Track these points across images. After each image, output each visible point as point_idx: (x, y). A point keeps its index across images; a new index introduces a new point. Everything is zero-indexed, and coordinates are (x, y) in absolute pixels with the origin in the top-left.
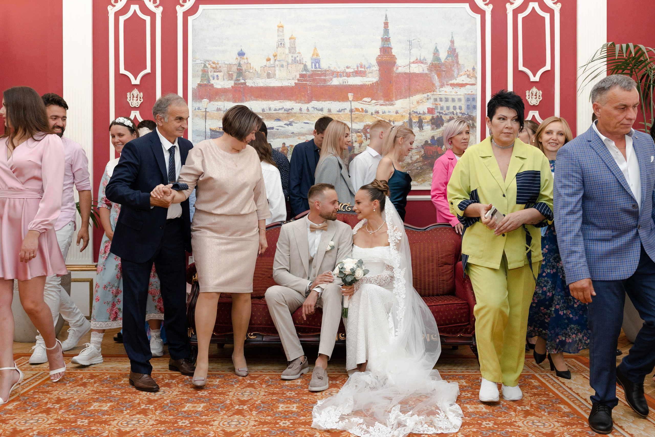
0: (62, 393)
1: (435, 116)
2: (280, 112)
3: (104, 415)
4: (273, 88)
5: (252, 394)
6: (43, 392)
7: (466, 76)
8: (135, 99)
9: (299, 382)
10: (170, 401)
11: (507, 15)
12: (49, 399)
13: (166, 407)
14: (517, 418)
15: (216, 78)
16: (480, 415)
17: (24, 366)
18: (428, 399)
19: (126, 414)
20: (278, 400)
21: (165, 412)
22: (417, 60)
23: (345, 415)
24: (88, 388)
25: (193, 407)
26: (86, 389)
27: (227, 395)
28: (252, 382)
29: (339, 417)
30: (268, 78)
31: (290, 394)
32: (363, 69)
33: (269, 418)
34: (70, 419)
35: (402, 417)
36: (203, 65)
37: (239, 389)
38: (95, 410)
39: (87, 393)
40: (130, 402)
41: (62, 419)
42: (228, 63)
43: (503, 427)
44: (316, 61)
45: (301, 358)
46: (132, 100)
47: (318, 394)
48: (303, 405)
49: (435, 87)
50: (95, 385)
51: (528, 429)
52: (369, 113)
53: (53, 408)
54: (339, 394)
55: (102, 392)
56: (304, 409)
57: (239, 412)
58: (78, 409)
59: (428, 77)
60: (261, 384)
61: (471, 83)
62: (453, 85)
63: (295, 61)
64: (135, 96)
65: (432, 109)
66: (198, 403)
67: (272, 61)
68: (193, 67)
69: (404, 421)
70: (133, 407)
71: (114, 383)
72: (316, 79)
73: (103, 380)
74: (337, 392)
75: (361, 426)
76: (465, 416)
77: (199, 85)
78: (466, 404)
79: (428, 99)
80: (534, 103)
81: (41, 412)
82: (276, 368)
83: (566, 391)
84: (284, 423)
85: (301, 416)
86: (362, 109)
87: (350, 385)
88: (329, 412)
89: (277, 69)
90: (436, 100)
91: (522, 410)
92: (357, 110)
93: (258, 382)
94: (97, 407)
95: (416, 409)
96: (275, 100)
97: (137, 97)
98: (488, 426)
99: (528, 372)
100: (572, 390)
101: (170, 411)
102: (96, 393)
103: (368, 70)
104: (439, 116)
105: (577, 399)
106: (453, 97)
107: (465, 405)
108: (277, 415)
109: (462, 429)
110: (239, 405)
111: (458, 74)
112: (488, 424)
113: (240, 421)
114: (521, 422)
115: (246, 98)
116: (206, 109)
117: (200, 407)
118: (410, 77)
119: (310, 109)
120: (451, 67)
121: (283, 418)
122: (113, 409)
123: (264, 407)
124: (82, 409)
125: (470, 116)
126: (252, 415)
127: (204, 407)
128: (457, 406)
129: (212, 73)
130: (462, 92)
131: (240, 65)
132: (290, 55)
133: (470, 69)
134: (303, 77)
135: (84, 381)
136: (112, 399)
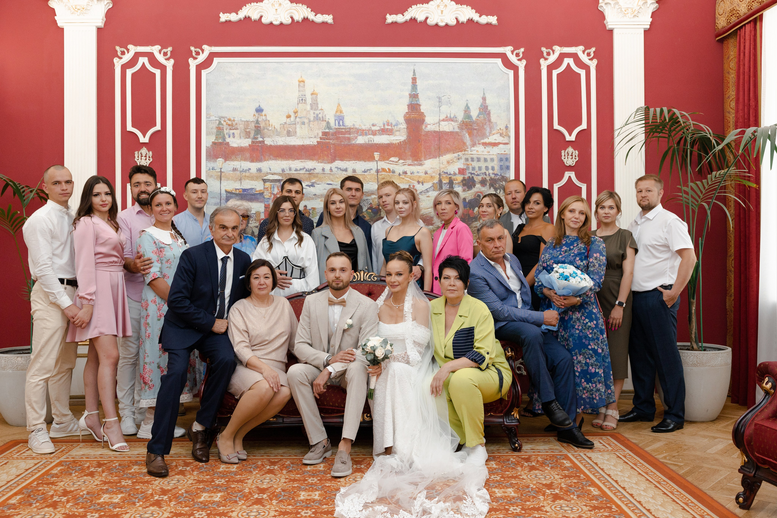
0: (68, 485)
1: (466, 177)
2: (301, 172)
3: (116, 508)
4: (294, 147)
5: (271, 481)
6: (48, 484)
7: (499, 135)
8: (144, 158)
9: (321, 467)
10: (185, 491)
11: (541, 71)
12: (55, 491)
13: (181, 497)
14: (545, 503)
15: (231, 136)
16: (508, 500)
17: (24, 454)
18: (455, 484)
19: (139, 506)
20: (300, 488)
21: (180, 503)
22: (447, 117)
23: (369, 503)
24: (96, 478)
25: (209, 497)
26: (94, 479)
27: (245, 483)
28: (272, 467)
29: (362, 505)
30: (288, 136)
31: (312, 480)
32: (390, 127)
33: (290, 507)
34: (79, 513)
35: (428, 504)
36: (217, 122)
37: (258, 475)
38: (105, 502)
39: (95, 483)
40: (142, 493)
41: (71, 513)
42: (245, 120)
43: (531, 512)
44: (340, 118)
45: (324, 441)
46: (140, 160)
47: (342, 480)
48: (326, 492)
49: (466, 146)
50: (104, 475)
51: (556, 514)
52: (397, 173)
53: (60, 501)
54: (363, 480)
55: (112, 483)
56: (326, 497)
57: (259, 502)
58: (86, 502)
59: (459, 135)
60: (282, 470)
61: (504, 142)
62: (485, 144)
63: (317, 118)
64: (144, 155)
65: (463, 169)
66: (215, 493)
67: (292, 118)
68: (207, 124)
69: (429, 508)
70: (146, 498)
71: (123, 471)
72: (340, 137)
73: (112, 469)
74: (362, 478)
75: (385, 514)
76: (493, 502)
77: (214, 143)
78: (494, 488)
79: (458, 159)
80: (571, 164)
81: (47, 506)
82: (297, 451)
83: (598, 472)
84: (305, 513)
85: (323, 505)
86: (389, 169)
87: (375, 469)
88: (352, 500)
89: (298, 126)
90: (467, 160)
91: (551, 494)
92: (384, 170)
93: (279, 467)
94: (107, 499)
95: (442, 496)
96: (296, 159)
97: (146, 156)
98: (515, 511)
99: (561, 452)
100: (604, 471)
101: (185, 502)
102: (105, 483)
103: (395, 128)
104: (471, 177)
105: (608, 481)
106: (486, 157)
107: (493, 490)
108: (298, 504)
109: (488, 515)
110: (258, 494)
111: (490, 133)
112: (516, 509)
113: (260, 511)
114: (549, 506)
115: (265, 157)
116: (221, 169)
117: (218, 497)
118: (440, 135)
119: (334, 169)
120: (483, 126)
121: (305, 508)
122: (124, 501)
123: (284, 496)
124: (91, 501)
125: (503, 177)
126: (272, 504)
127: (222, 497)
128: (485, 491)
129: (228, 131)
130: (495, 151)
131: (257, 122)
132: (312, 112)
133: (503, 127)
134: (326, 136)
135: (91, 470)
136: (123, 490)
